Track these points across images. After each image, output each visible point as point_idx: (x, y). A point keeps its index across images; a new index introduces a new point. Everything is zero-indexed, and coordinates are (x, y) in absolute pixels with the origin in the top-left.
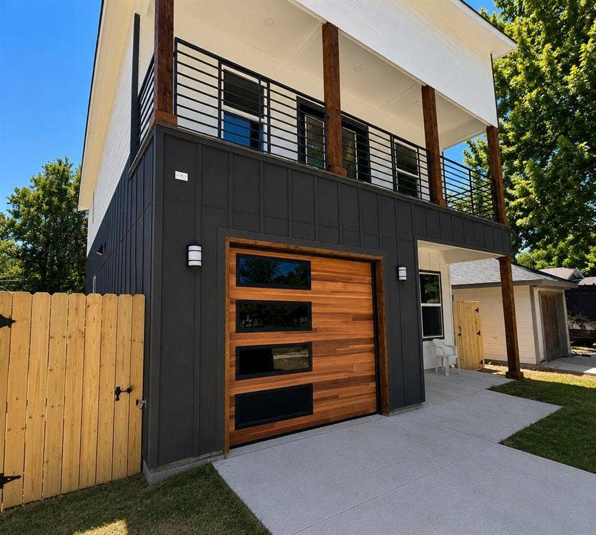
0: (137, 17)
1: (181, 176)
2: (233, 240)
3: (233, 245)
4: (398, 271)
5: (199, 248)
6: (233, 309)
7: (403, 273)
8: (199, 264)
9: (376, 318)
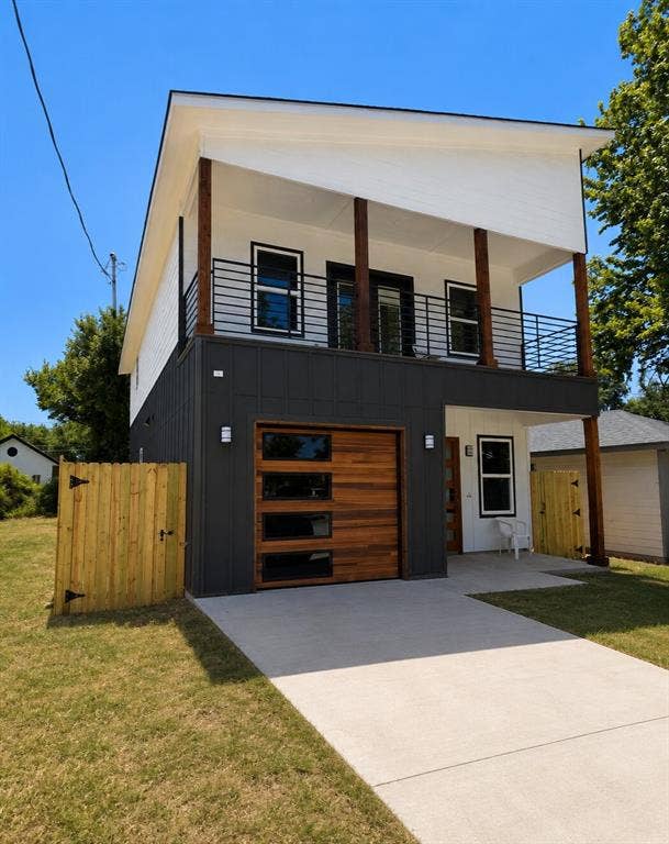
0: (181, 219)
1: (218, 374)
2: (260, 422)
3: (259, 426)
4: (424, 439)
5: (229, 428)
6: (260, 480)
7: (430, 442)
8: (229, 440)
9: (398, 487)
